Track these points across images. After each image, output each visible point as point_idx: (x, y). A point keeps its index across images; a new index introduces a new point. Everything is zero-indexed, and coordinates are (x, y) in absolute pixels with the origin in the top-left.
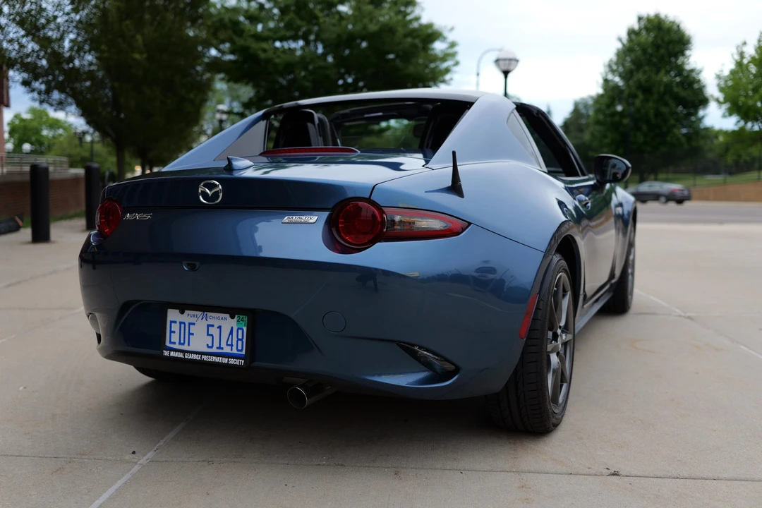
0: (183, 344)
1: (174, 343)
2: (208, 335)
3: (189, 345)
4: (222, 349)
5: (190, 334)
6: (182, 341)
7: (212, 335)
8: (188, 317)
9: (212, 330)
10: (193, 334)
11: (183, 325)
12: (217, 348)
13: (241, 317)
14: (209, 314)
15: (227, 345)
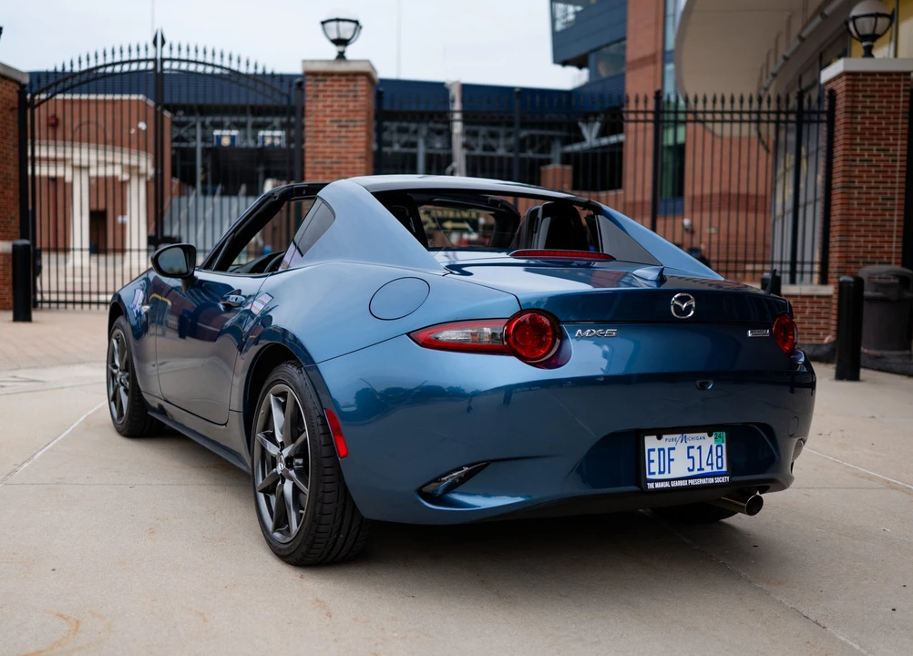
0: (665, 472)
1: (654, 473)
2: (689, 457)
3: (670, 472)
4: (703, 469)
5: (670, 460)
6: (662, 470)
7: (693, 458)
8: (667, 442)
9: (692, 452)
10: (673, 460)
11: (662, 452)
12: (698, 470)
13: (718, 433)
14: (688, 435)
15: (708, 464)
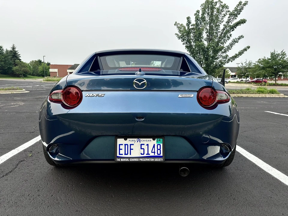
0: (127, 154)
1: (122, 154)
2: (141, 149)
3: (130, 154)
4: (149, 154)
5: (131, 149)
6: (126, 153)
7: (144, 149)
8: (129, 141)
9: (143, 147)
10: (132, 149)
11: (126, 146)
12: (147, 154)
13: (159, 139)
14: (141, 139)
15: (152, 152)
